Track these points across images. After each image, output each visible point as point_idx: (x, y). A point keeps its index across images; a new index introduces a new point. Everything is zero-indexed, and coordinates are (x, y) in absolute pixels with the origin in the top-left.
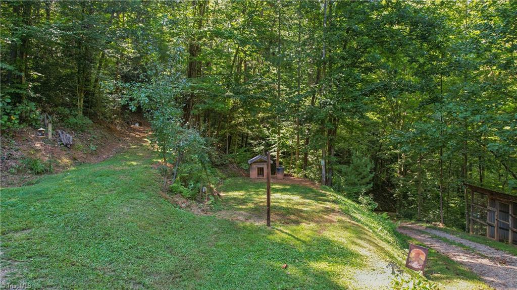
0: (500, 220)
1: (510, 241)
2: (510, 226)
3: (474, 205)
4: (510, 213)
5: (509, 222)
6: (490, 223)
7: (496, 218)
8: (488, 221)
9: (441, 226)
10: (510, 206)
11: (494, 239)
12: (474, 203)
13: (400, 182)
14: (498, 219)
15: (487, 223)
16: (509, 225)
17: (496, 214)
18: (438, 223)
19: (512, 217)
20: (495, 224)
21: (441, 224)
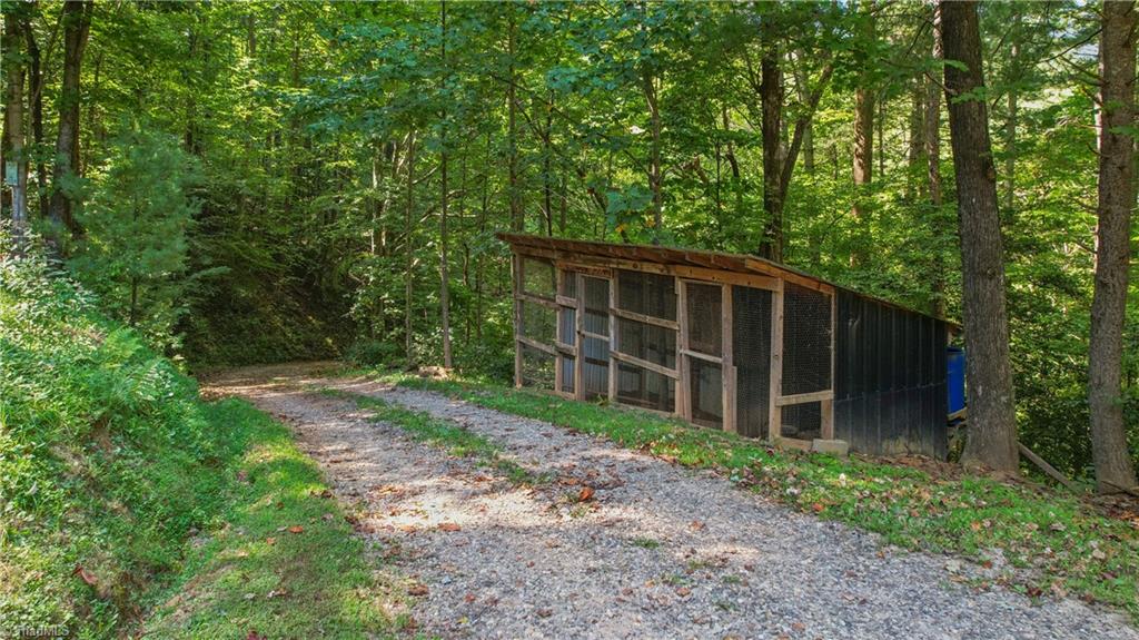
0: (588, 334)
1: (611, 394)
2: (612, 349)
3: (523, 297)
4: (612, 306)
5: (607, 335)
6: (563, 345)
7: (577, 329)
8: (557, 340)
9: (443, 374)
10: (612, 282)
11: (572, 396)
12: (525, 293)
13: (368, 271)
14: (583, 332)
15: (557, 348)
16: (607, 343)
17: (577, 316)
18: (435, 368)
19: (617, 317)
20: (575, 349)
21: (442, 370)
